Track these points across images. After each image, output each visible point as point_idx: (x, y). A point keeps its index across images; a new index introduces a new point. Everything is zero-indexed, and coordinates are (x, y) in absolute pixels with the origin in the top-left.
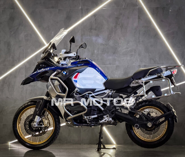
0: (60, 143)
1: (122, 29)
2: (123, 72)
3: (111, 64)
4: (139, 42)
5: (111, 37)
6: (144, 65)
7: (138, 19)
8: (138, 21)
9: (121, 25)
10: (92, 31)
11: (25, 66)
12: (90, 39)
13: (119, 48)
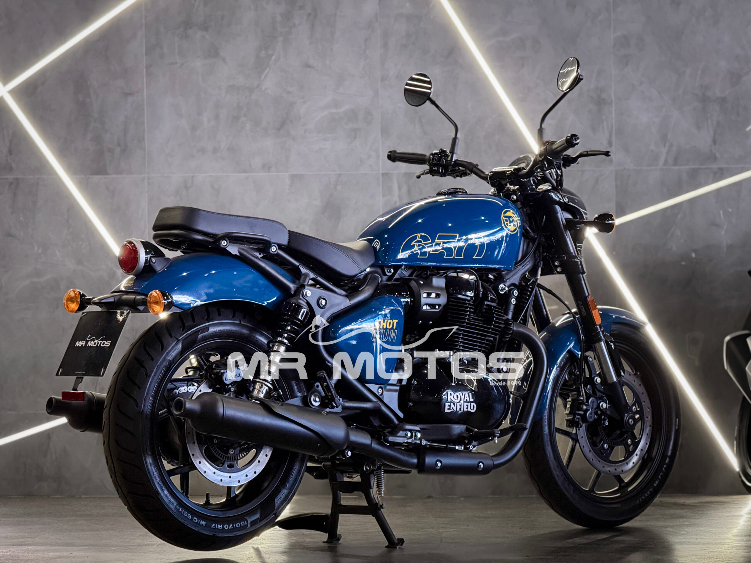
1: (313, 25)
2: (318, 203)
3: (269, 168)
4: (383, 79)
5: (270, 57)
6: (406, 174)
9: (309, 11)
10: (190, 32)
12: (182, 65)
13: (304, 102)
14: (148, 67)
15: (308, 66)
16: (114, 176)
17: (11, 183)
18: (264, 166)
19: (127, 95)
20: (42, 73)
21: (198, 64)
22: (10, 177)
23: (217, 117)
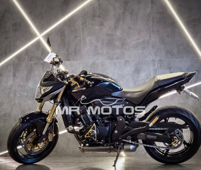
0: (57, 156)
1: (131, 16)
2: (133, 69)
3: (118, 58)
4: (153, 31)
5: (118, 25)
6: (159, 60)
7: (152, 3)
8: (152, 6)
9: (130, 11)
10: (95, 18)
11: (13, 63)
12: (92, 28)
13: (129, 39)
14: (82, 29)
15: (130, 28)
16: (72, 61)
17: (42, 64)
18: (117, 58)
19: (76, 37)
20: (51, 31)
21: (97, 28)
22: (42, 62)
23: (103, 43)
